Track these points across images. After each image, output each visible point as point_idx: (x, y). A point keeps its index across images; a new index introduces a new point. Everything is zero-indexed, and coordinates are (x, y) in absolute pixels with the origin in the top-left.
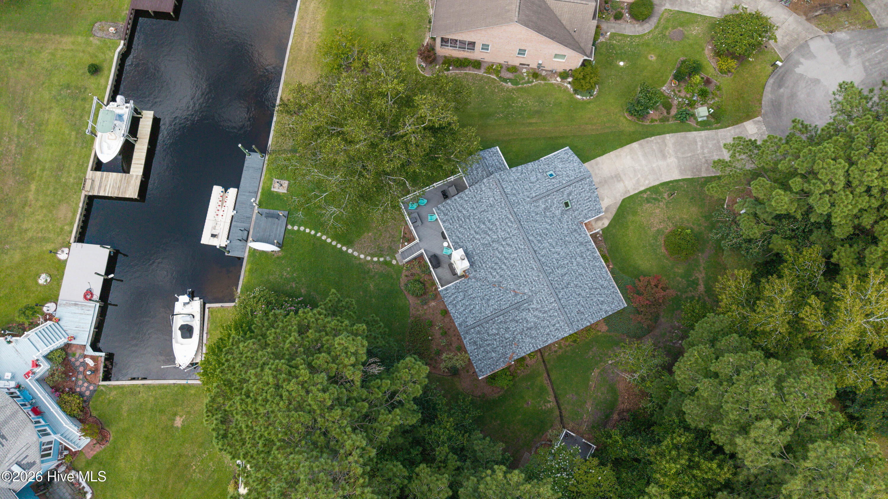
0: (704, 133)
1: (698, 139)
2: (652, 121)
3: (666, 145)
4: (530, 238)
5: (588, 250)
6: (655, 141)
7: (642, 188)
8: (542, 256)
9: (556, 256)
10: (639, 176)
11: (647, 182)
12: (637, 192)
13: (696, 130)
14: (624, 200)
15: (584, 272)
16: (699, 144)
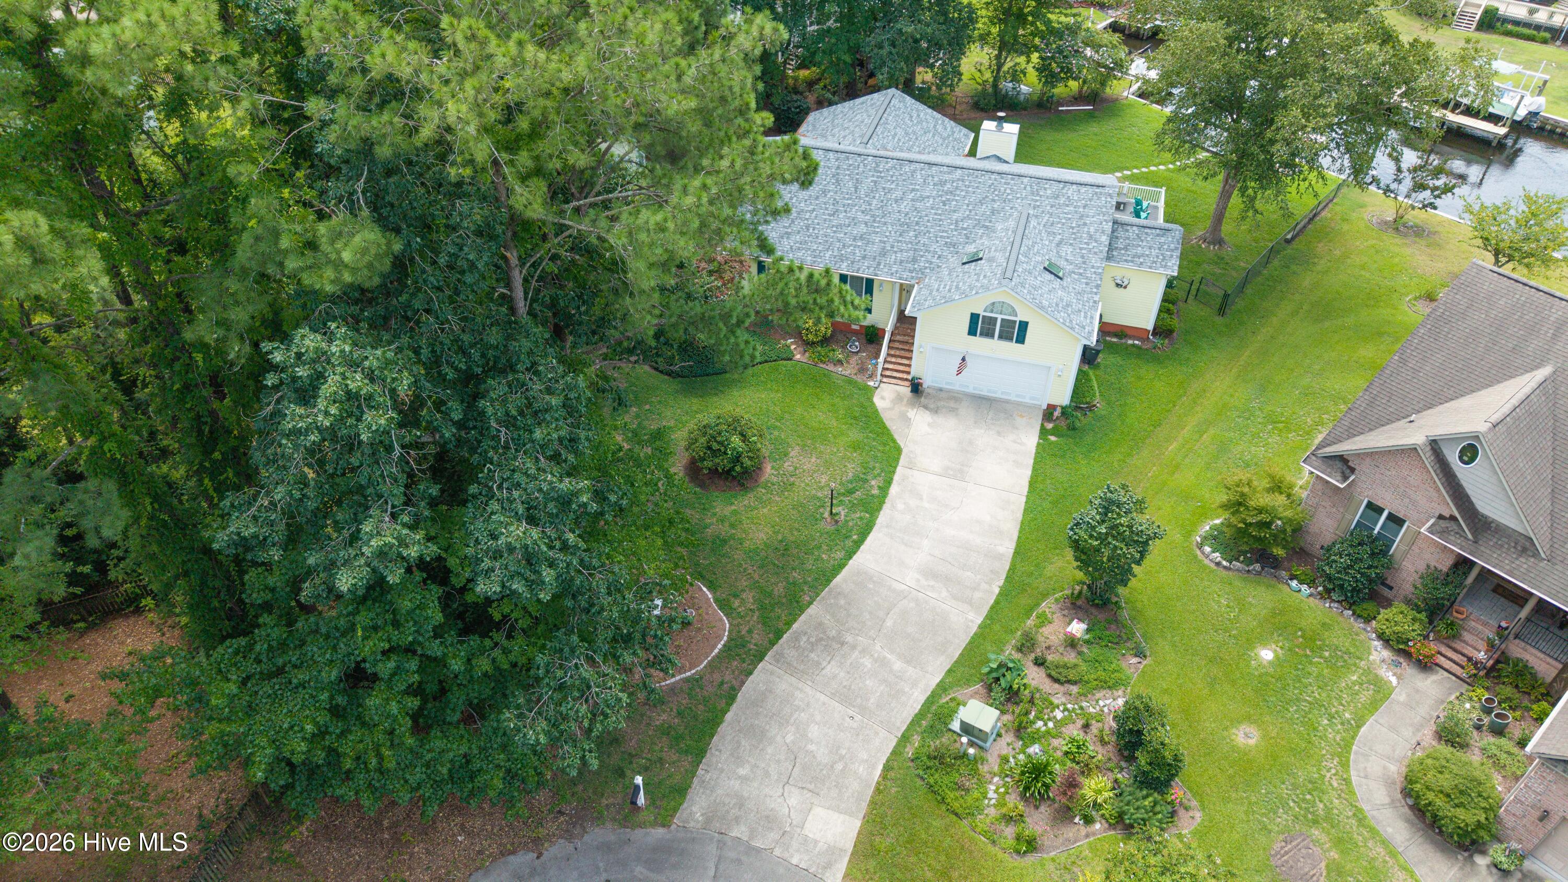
0: (916, 699)
1: (911, 671)
2: (1044, 621)
3: (955, 598)
4: (959, 171)
5: (864, 257)
6: (984, 586)
7: (894, 490)
8: (914, 171)
9: (898, 194)
10: (927, 505)
11: (900, 506)
12: (896, 478)
13: (942, 688)
14: (899, 450)
15: (835, 222)
16: (898, 665)
